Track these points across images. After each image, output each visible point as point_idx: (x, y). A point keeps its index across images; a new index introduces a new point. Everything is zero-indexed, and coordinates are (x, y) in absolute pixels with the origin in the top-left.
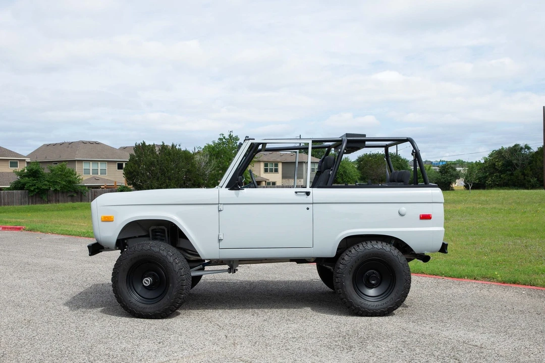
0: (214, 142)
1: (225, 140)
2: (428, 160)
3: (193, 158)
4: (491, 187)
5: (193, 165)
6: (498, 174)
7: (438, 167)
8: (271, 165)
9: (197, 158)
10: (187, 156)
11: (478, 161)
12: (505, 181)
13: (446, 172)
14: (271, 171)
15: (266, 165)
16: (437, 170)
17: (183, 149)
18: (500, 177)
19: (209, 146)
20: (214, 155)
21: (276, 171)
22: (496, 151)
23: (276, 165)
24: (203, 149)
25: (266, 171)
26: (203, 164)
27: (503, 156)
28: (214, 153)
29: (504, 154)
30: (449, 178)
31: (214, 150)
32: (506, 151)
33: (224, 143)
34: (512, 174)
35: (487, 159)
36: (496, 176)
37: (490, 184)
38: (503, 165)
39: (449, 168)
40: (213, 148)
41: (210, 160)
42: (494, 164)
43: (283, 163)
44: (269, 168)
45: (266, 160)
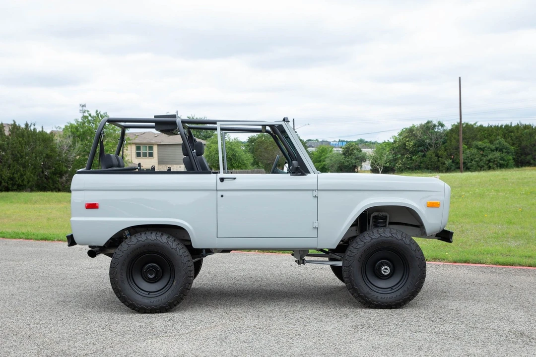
0: (77, 121)
1: (91, 117)
2: (326, 140)
3: (52, 140)
4: (401, 171)
5: (53, 150)
6: (409, 156)
7: (341, 148)
8: (144, 148)
9: (57, 140)
10: (45, 139)
11: (387, 141)
12: (417, 163)
13: (351, 154)
14: (145, 155)
15: (138, 148)
16: (340, 152)
17: (39, 129)
18: (411, 159)
19: (72, 126)
20: (79, 136)
21: (151, 155)
22: (406, 129)
23: (151, 148)
24: (64, 129)
25: (138, 155)
26: (66, 148)
27: (414, 135)
28: (78, 133)
29: (416, 132)
30: (354, 162)
31: (78, 131)
32: (417, 129)
33: (89, 122)
34: (424, 156)
35: (396, 138)
36: (407, 158)
37: (400, 167)
38: (415, 145)
39: (353, 149)
40: (76, 128)
41: (74, 143)
42: (405, 144)
43: (158, 145)
44: (141, 151)
45: (137, 141)
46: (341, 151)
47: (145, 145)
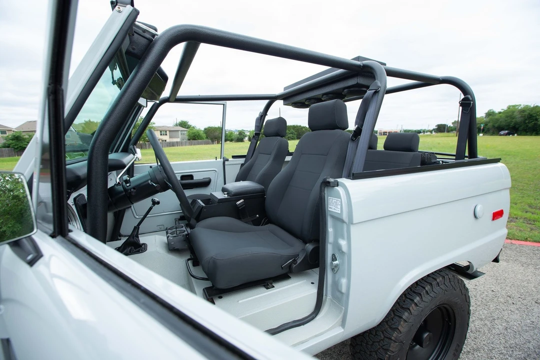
14: (164, 134)
15: (161, 132)
21: (166, 134)
23: (166, 132)
25: (161, 134)
43: (169, 131)
44: (162, 133)
45: (160, 129)
46: (238, 133)
47: (164, 131)
